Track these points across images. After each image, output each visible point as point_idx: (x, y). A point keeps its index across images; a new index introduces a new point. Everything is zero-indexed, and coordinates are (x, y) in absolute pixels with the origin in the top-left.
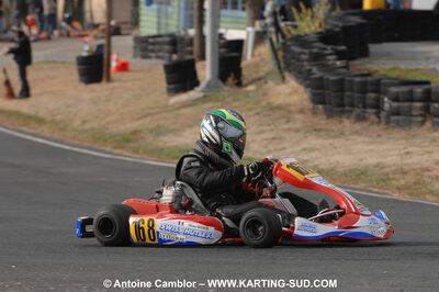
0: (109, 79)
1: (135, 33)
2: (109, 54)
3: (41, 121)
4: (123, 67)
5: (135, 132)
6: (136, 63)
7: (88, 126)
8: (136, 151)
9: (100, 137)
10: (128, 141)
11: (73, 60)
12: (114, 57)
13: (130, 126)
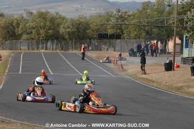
0: (174, 70)
1: (181, 56)
2: (174, 62)
3: (154, 82)
4: (178, 66)
5: (181, 87)
6: (182, 65)
7: (167, 84)
8: (182, 93)
9: (171, 87)
10: (179, 89)
11: (163, 64)
12: (175, 63)
13: (180, 85)
